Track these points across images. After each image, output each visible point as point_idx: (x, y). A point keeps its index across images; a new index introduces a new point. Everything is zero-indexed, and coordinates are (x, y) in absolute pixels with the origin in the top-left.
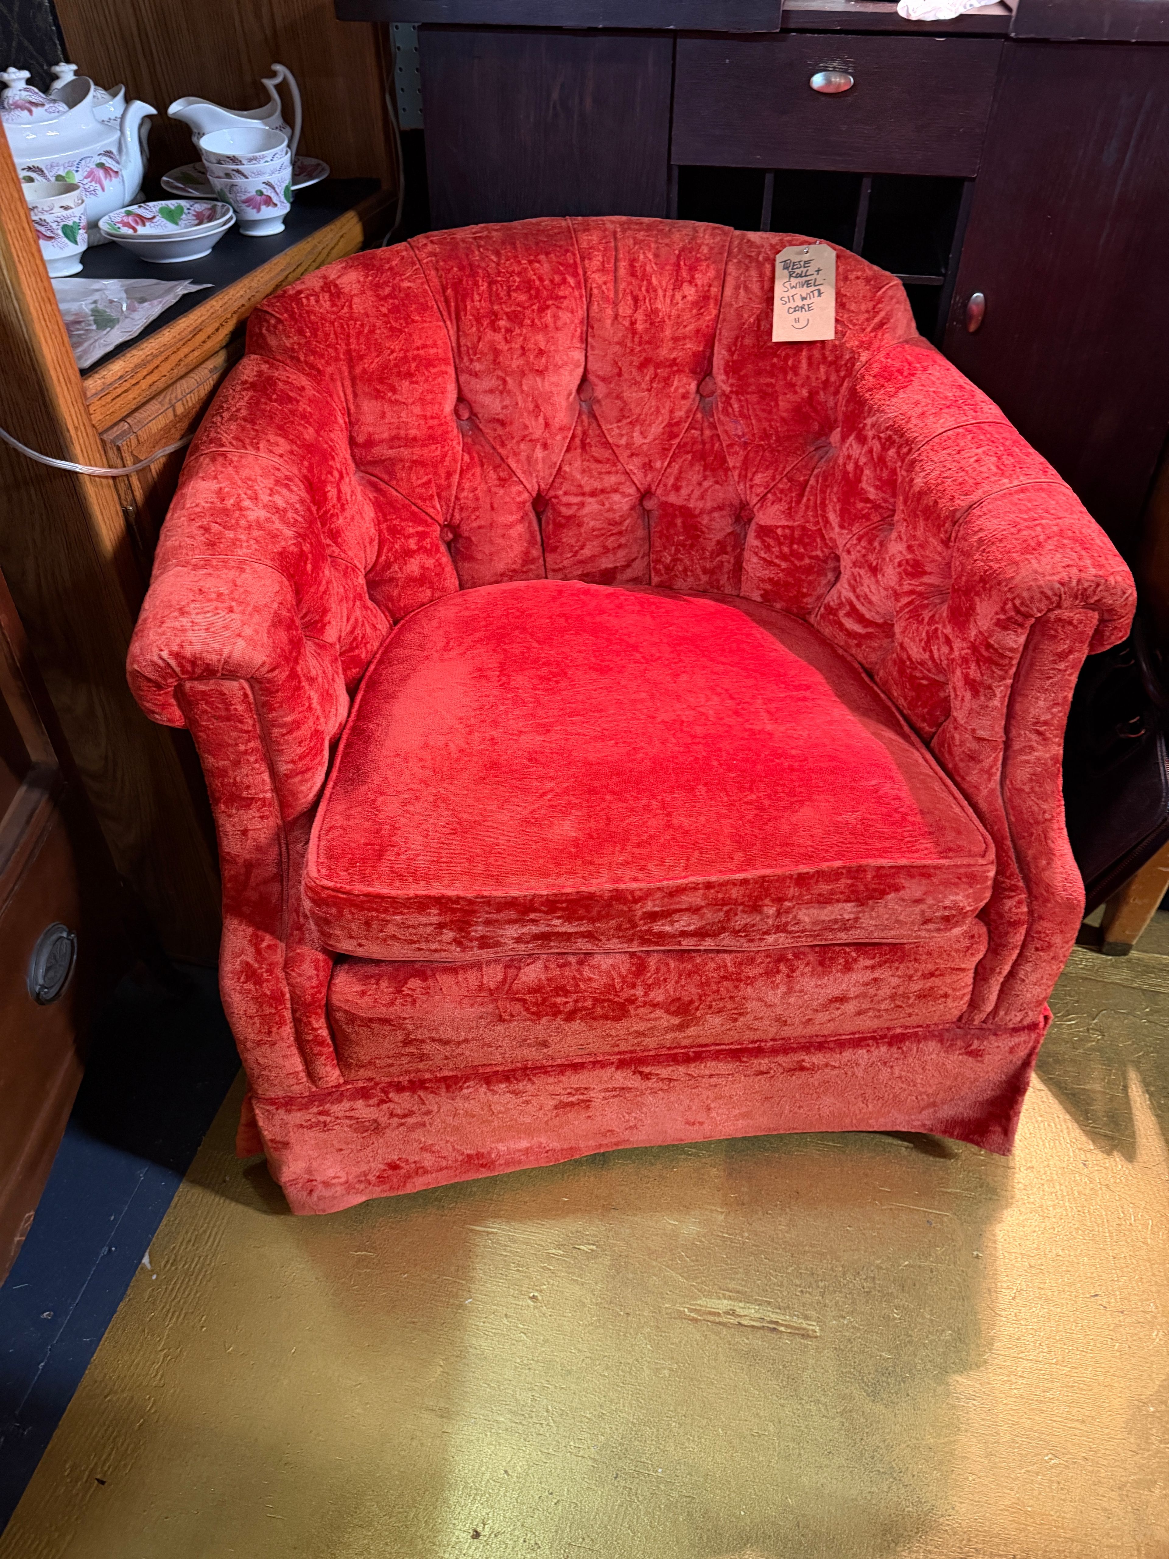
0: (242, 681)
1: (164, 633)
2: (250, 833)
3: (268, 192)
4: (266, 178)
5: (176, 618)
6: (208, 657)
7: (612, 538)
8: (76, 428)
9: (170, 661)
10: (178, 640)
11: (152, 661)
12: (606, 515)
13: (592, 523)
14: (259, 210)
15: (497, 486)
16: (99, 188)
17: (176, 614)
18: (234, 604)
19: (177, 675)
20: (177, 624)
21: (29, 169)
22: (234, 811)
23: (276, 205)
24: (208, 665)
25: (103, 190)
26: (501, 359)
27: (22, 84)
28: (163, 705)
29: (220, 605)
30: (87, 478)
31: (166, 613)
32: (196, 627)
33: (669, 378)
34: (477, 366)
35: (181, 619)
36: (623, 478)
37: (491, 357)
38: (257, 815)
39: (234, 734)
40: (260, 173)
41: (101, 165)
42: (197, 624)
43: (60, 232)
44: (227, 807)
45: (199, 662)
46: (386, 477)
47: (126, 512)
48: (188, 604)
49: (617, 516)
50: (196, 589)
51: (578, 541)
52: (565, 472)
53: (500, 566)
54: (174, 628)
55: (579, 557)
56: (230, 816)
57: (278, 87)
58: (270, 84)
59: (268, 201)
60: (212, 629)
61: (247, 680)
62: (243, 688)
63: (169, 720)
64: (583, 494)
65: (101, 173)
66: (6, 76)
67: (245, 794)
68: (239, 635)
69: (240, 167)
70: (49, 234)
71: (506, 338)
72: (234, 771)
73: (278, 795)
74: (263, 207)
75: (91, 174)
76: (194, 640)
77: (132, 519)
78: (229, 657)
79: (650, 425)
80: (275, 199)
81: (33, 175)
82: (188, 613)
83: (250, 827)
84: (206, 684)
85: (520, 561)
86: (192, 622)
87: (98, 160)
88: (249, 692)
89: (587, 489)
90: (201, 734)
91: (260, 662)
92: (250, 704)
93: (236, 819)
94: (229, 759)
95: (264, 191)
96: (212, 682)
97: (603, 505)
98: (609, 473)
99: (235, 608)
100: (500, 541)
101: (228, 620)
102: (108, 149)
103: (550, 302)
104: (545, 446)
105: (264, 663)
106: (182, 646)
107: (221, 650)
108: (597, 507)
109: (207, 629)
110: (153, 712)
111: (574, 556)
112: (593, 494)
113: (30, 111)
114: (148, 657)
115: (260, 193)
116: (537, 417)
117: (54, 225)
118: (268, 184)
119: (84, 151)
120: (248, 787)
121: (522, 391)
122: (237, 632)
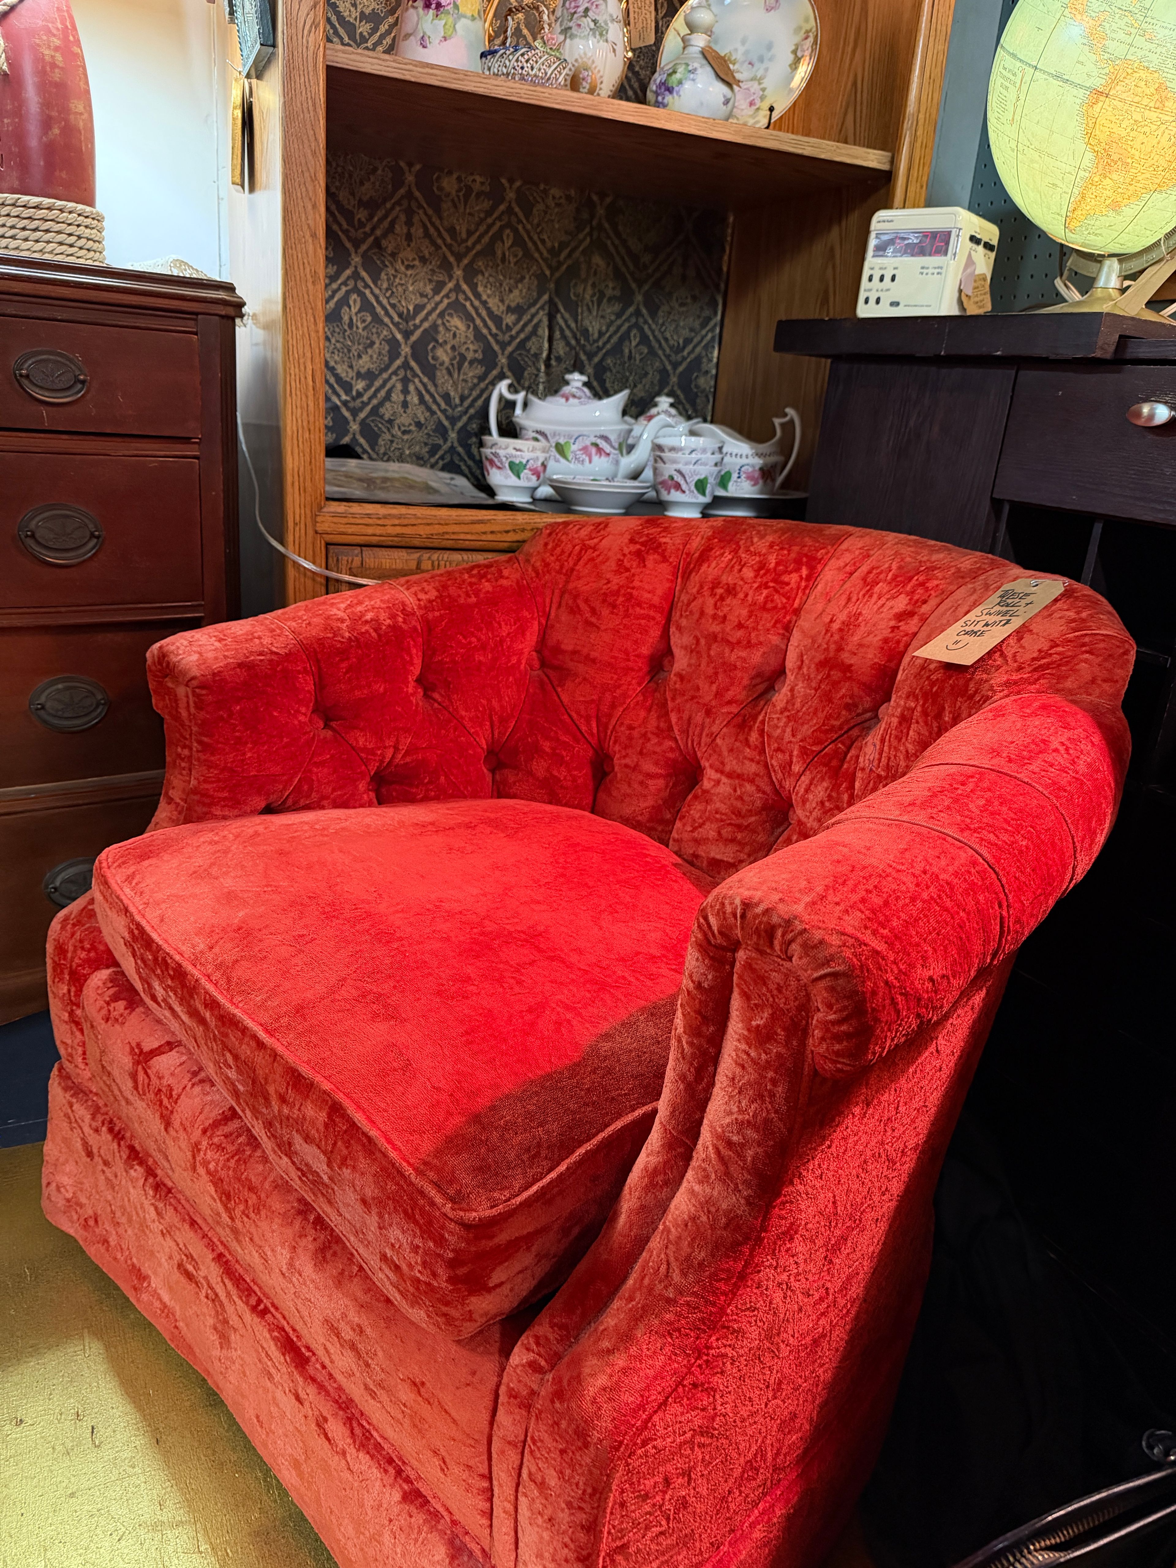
3: (678, 478)
4: (679, 466)
7: (730, 829)
8: (295, 524)
12: (735, 803)
13: (718, 805)
14: (669, 493)
15: (653, 733)
16: (587, 459)
21: (537, 432)
23: (684, 492)
25: (590, 462)
26: (703, 621)
27: (579, 384)
33: (839, 682)
34: (684, 622)
36: (762, 771)
37: (696, 616)
40: (674, 462)
41: (596, 445)
43: (507, 465)
46: (556, 683)
49: (744, 809)
51: (701, 817)
52: (717, 745)
53: (627, 811)
55: (695, 834)
57: (783, 425)
58: (777, 421)
59: (678, 487)
64: (722, 772)
65: (594, 450)
66: (568, 377)
69: (662, 454)
70: (499, 464)
71: (716, 604)
74: (673, 491)
75: (585, 449)
79: (802, 724)
80: (684, 486)
81: (539, 437)
85: (647, 816)
87: (594, 440)
89: (727, 768)
95: (676, 478)
97: (735, 791)
98: (752, 760)
100: (636, 786)
102: (605, 434)
103: (771, 584)
104: (708, 713)
108: (728, 789)
111: (692, 831)
112: (730, 776)
113: (567, 399)
115: (671, 478)
116: (712, 683)
117: (504, 459)
118: (679, 472)
119: (584, 430)
121: (709, 656)
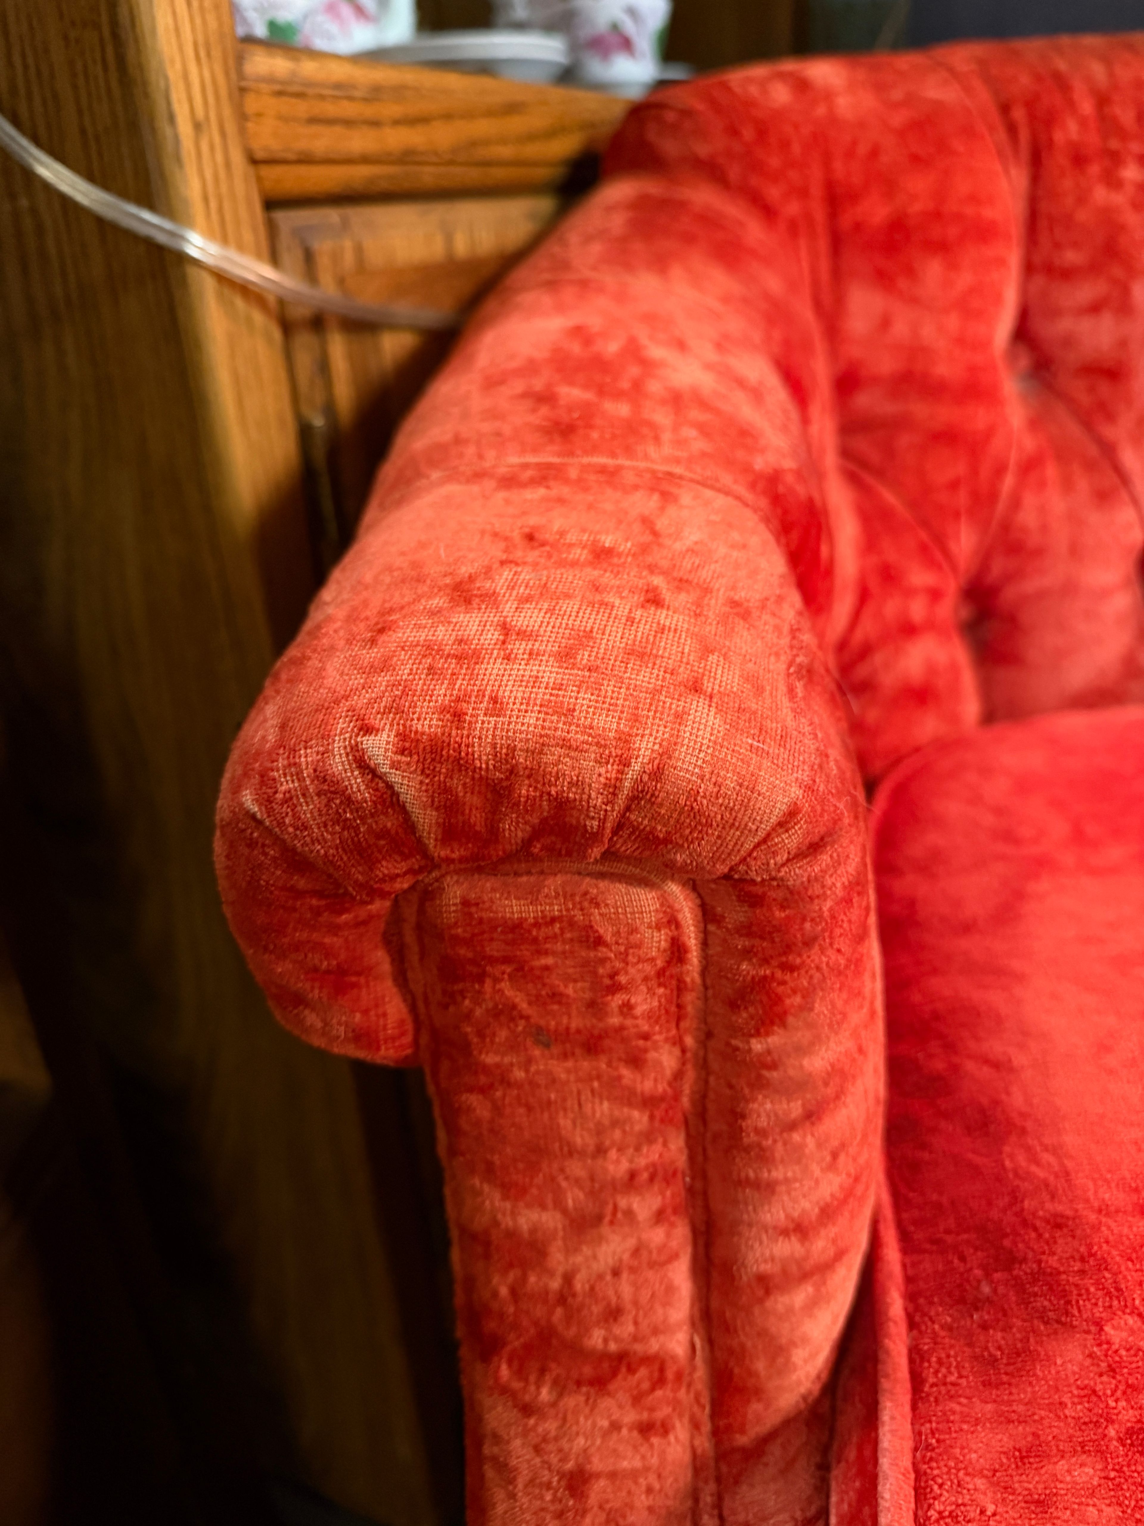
0: (674, 889)
1: (385, 665)
2: (598, 1489)
3: (626, 28)
5: (433, 613)
6: (566, 766)
8: (197, 127)
9: (395, 778)
10: (442, 692)
11: (321, 777)
17: (438, 602)
18: (658, 581)
19: (420, 848)
20: (442, 634)
22: (545, 1394)
24: (561, 805)
28: (341, 972)
29: (607, 578)
30: (208, 287)
31: (397, 599)
32: (520, 647)
35: (460, 617)
38: (630, 1416)
39: (603, 1109)
42: (523, 635)
44: (520, 1373)
45: (524, 791)
47: (305, 432)
48: (488, 572)
50: (516, 535)
54: (430, 649)
56: (527, 1410)
60: (584, 657)
61: (693, 886)
62: (673, 922)
63: (360, 1037)
67: (596, 1339)
68: (696, 688)
72: (568, 1251)
73: (710, 1342)
76: (511, 693)
77: (319, 454)
78: (657, 774)
82: (491, 599)
83: (597, 1464)
84: (533, 894)
86: (505, 628)
88: (692, 940)
90: (473, 1100)
91: (781, 807)
92: (681, 987)
93: (551, 1426)
94: (559, 1205)
95: (622, 26)
96: (553, 883)
99: (667, 596)
101: (643, 629)
105: (792, 814)
106: (458, 716)
107: (625, 739)
109: (565, 656)
110: (299, 1000)
114: (307, 758)
115: (614, 29)
120: (614, 1314)
122: (684, 674)
